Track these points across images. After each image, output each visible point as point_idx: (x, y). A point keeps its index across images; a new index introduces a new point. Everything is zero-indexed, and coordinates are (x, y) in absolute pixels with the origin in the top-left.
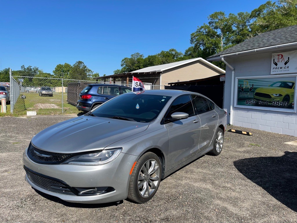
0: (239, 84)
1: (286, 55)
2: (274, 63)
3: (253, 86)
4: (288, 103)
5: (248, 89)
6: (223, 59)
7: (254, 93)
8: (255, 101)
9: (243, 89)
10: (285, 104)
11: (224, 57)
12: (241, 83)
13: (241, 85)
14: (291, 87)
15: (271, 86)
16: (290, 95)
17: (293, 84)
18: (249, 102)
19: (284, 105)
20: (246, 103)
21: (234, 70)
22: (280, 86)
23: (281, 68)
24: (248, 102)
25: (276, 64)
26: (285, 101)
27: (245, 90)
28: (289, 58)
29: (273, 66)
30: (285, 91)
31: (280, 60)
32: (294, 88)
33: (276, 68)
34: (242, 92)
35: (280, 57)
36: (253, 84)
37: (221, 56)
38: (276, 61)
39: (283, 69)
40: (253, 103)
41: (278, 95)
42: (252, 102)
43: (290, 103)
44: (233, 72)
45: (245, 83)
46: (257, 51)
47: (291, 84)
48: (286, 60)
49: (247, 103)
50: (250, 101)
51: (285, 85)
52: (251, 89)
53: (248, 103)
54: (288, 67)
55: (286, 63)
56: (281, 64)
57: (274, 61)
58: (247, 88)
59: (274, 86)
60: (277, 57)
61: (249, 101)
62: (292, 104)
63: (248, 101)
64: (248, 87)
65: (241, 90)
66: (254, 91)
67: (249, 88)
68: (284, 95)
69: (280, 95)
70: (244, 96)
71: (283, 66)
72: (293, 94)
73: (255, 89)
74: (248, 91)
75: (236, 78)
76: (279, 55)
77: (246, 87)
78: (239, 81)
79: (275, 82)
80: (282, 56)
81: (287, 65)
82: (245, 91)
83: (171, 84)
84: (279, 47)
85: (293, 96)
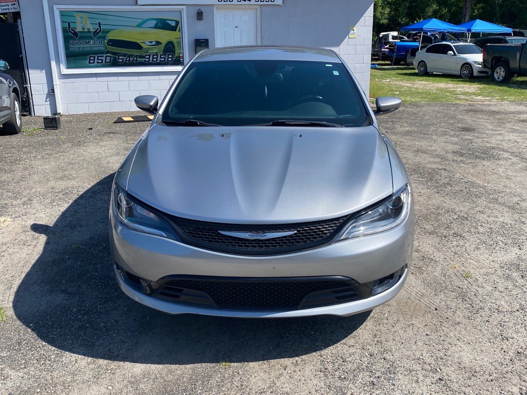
0: (63, 22)
3: (100, 26)
4: (172, 55)
5: (89, 31)
7: (106, 41)
8: (111, 57)
9: (75, 34)
10: (169, 58)
12: (69, 20)
13: (69, 24)
14: (174, 29)
15: (139, 26)
16: (175, 41)
17: (177, 23)
18: (96, 61)
19: (166, 60)
20: (90, 63)
22: (156, 27)
24: (94, 60)
26: (168, 54)
27: (82, 35)
30: (165, 36)
32: (179, 31)
34: (75, 39)
36: (99, 23)
40: (106, 62)
41: (154, 43)
42: (104, 58)
43: (176, 55)
45: (78, 20)
47: (173, 24)
49: (92, 61)
50: (98, 57)
51: (163, 25)
52: (96, 33)
53: (94, 63)
58: (86, 30)
59: (143, 26)
61: (96, 58)
62: (179, 56)
63: (94, 57)
64: (89, 29)
65: (70, 35)
66: (104, 38)
67: (92, 30)
68: (164, 42)
69: (158, 43)
70: (83, 48)
72: (179, 40)
73: (107, 32)
74: (91, 38)
75: (55, 7)
77: (83, 29)
78: (63, 14)
79: (145, 18)
82: (82, 38)
85: (180, 43)
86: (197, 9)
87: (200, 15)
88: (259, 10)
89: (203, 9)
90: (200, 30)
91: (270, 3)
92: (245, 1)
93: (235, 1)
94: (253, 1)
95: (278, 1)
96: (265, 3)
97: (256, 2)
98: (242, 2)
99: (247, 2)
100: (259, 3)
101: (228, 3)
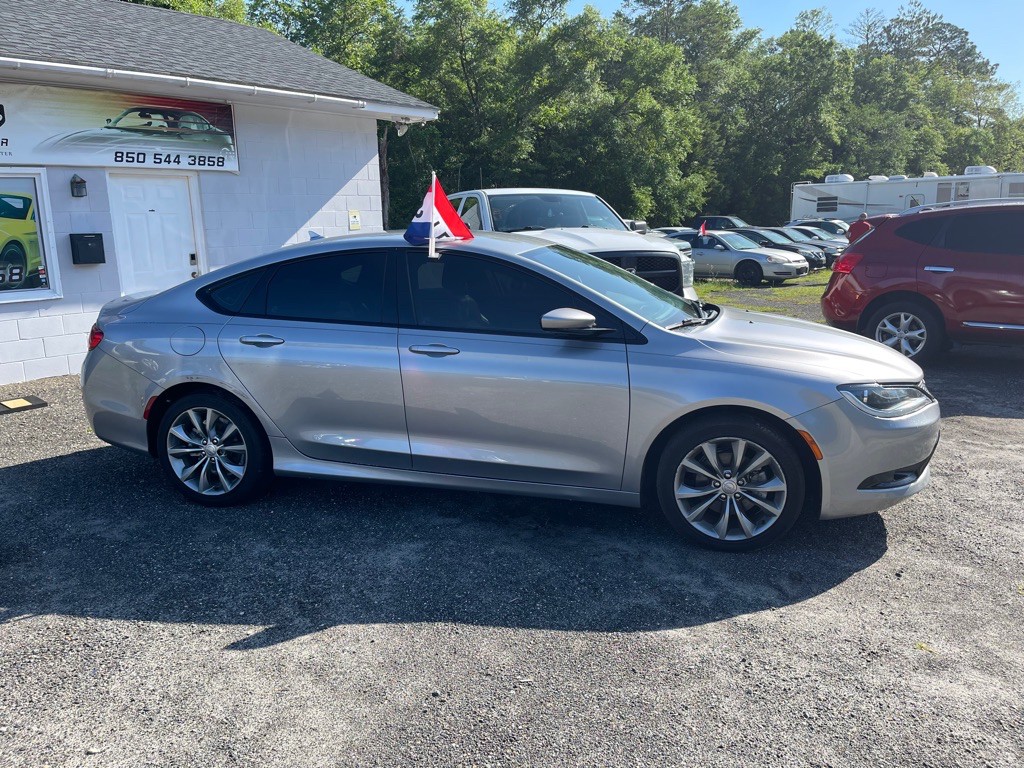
4: (21, 269)
10: (12, 274)
14: (20, 214)
16: (24, 240)
17: (27, 202)
19: (7, 278)
26: (10, 265)
30: (2, 229)
32: (33, 218)
43: (29, 268)
47: (19, 204)
54: (5, 142)
62: (37, 270)
72: (32, 237)
85: (38, 243)
86: (70, 174)
88: (194, 179)
89: (84, 176)
90: (81, 218)
91: (216, 168)
92: (169, 162)
93: (150, 162)
94: (185, 162)
95: (231, 165)
96: (206, 167)
97: (190, 164)
98: (164, 165)
99: (173, 165)
100: (196, 167)
101: (135, 164)
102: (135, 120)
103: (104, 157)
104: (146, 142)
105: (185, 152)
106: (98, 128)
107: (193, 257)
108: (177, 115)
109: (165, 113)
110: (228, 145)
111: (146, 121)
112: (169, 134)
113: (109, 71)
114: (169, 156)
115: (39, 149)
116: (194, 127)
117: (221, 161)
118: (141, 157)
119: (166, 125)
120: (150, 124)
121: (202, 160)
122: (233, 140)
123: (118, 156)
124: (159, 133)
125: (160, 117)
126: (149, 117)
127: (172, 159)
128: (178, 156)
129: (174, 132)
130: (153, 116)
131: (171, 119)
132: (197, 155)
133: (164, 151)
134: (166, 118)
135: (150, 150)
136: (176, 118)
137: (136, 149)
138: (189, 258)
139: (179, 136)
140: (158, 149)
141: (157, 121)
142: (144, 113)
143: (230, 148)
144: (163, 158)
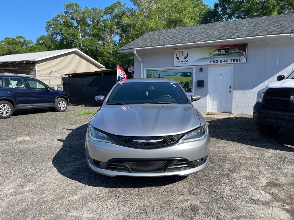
0: (147, 75)
1: (185, 52)
2: (176, 58)
3: (160, 76)
6: (135, 52)
10: (186, 89)
11: (136, 50)
12: (149, 73)
13: (149, 75)
14: (189, 76)
15: (175, 75)
16: (189, 82)
17: (191, 73)
21: (142, 62)
22: (182, 76)
23: (182, 62)
25: (178, 59)
26: (186, 87)
28: (187, 54)
29: (176, 60)
30: (185, 79)
31: (181, 55)
32: (192, 77)
33: (178, 62)
35: (181, 53)
37: (133, 49)
38: (178, 56)
39: (183, 62)
41: (180, 82)
43: (189, 88)
44: (142, 64)
45: (152, 74)
46: (166, 47)
47: (189, 74)
48: (186, 55)
51: (185, 75)
54: (187, 61)
55: (185, 58)
56: (182, 59)
57: (176, 56)
59: (176, 75)
60: (179, 53)
62: (191, 88)
64: (156, 77)
68: (184, 82)
69: (182, 82)
71: (184, 60)
72: (191, 81)
75: (145, 69)
76: (180, 51)
77: (154, 77)
78: (147, 71)
79: (177, 72)
80: (182, 52)
81: (186, 59)
83: (69, 75)
84: (184, 45)
85: (191, 82)
86: (200, 67)
87: (201, 70)
88: (233, 66)
89: (203, 67)
90: (201, 77)
91: (238, 62)
92: (224, 62)
93: (219, 62)
94: (229, 62)
95: (244, 60)
96: (235, 62)
97: (230, 62)
98: (223, 63)
99: (225, 63)
100: (232, 62)
101: (215, 63)
102: (217, 52)
103: (208, 62)
104: (219, 58)
105: (229, 59)
106: (207, 56)
107: (230, 87)
108: (228, 49)
109: (225, 49)
110: (244, 55)
111: (219, 52)
112: (225, 55)
113: (201, 42)
114: (224, 60)
115: (194, 62)
116: (233, 52)
117: (240, 60)
118: (217, 61)
119: (225, 52)
120: (220, 53)
121: (234, 60)
122: (246, 53)
123: (211, 62)
124: (223, 55)
125: (224, 50)
126: (221, 51)
127: (225, 61)
128: (227, 60)
129: (227, 53)
130: (222, 51)
131: (227, 50)
132: (233, 59)
133: (223, 59)
134: (225, 51)
135: (219, 59)
136: (228, 50)
137: (216, 59)
138: (229, 87)
139: (228, 55)
140: (222, 59)
141: (223, 52)
142: (219, 50)
143: (244, 56)
144: (223, 61)
